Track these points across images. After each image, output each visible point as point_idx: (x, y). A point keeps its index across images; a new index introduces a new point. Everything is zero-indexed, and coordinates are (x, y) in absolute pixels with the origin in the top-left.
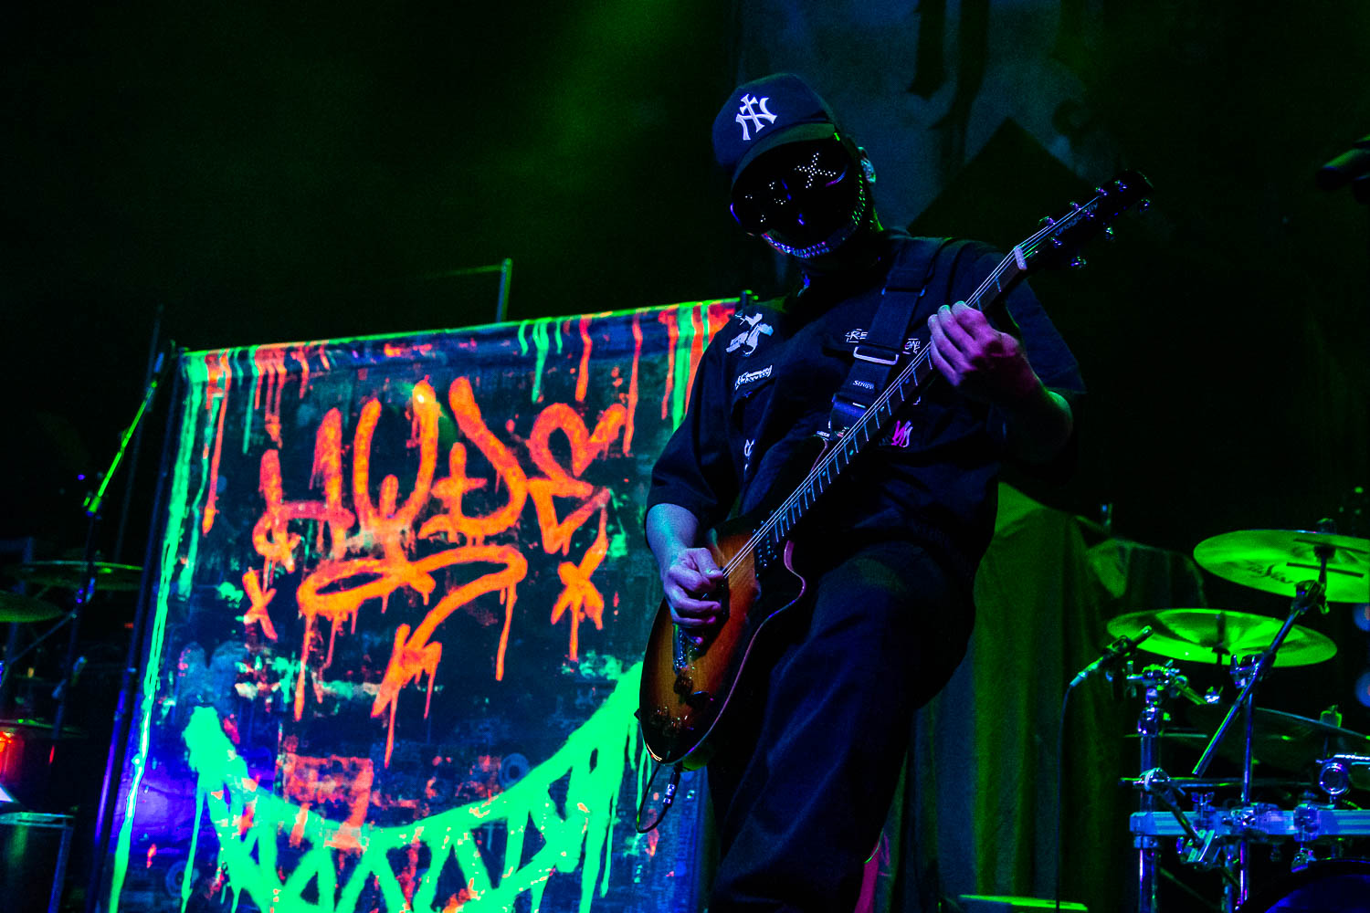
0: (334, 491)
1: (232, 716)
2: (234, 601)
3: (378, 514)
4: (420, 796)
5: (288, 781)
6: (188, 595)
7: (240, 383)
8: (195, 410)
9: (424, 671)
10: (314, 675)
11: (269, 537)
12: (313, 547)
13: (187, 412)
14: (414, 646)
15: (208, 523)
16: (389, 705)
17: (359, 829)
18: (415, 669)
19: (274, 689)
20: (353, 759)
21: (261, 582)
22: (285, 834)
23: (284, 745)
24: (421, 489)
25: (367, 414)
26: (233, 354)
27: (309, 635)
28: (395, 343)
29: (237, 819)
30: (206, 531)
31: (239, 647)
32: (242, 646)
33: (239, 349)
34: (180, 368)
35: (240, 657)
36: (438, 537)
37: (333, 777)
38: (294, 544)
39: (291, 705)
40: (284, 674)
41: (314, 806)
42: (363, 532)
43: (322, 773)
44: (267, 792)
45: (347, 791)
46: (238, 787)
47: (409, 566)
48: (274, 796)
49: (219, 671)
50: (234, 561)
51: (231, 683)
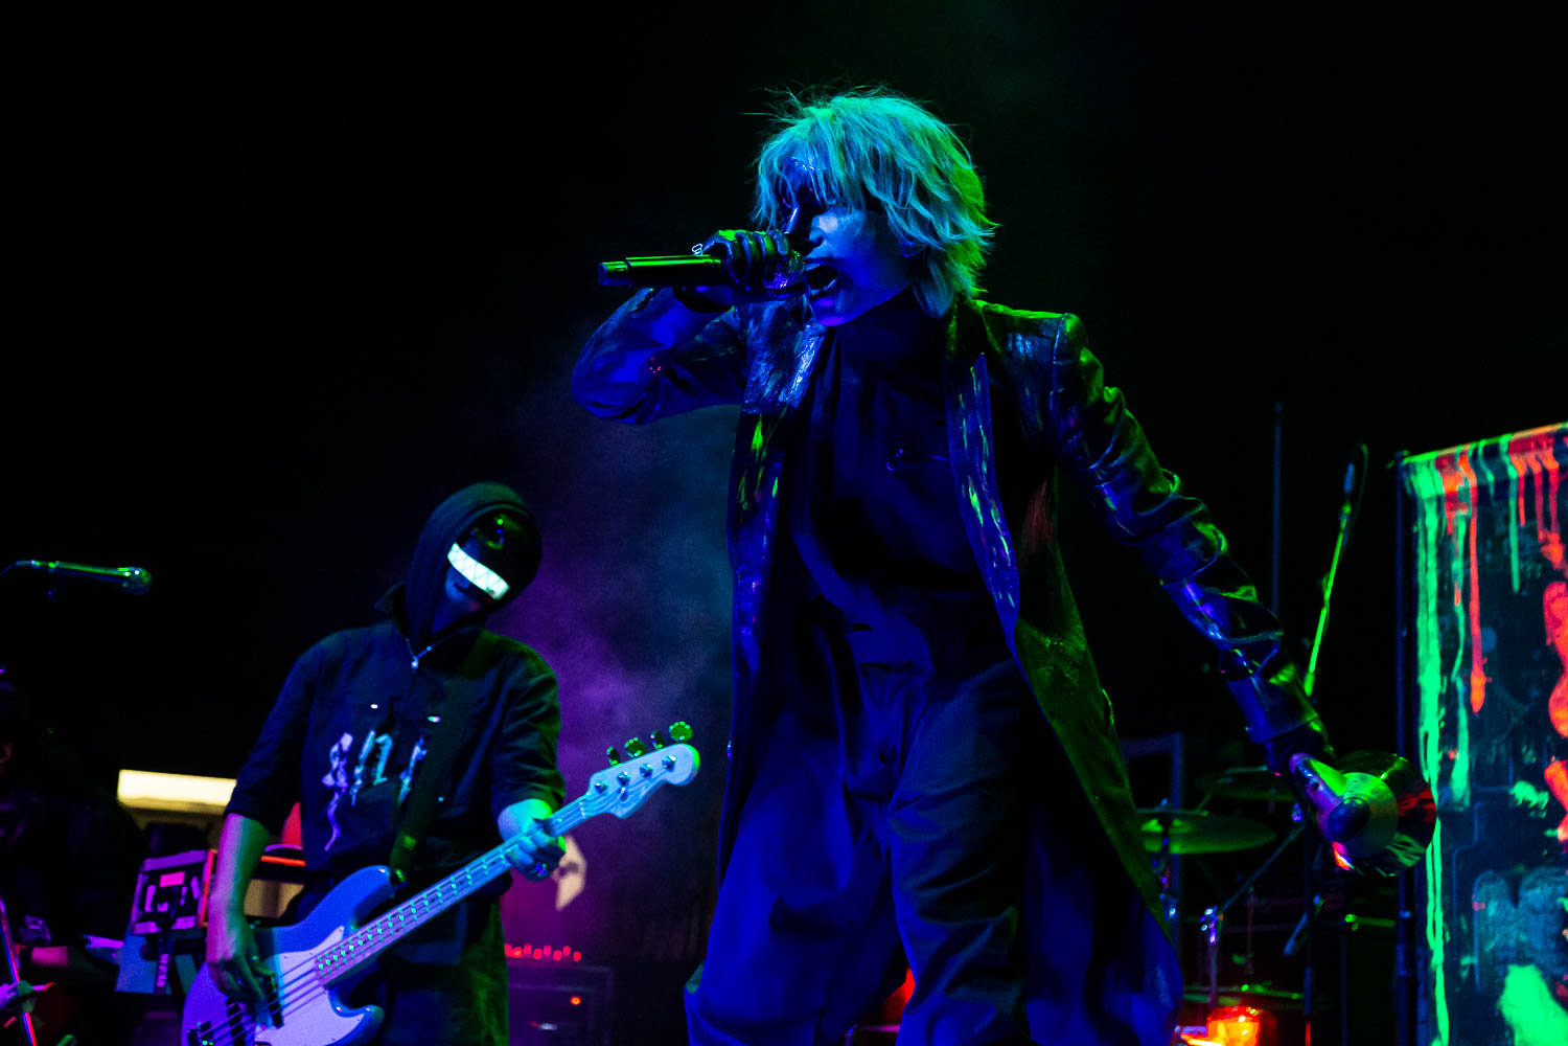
2: (1536, 807)
6: (1467, 802)
7: (1492, 490)
8: (1432, 538)
13: (1421, 541)
15: (1478, 697)
26: (1475, 451)
30: (1477, 708)
31: (1558, 874)
32: (1562, 873)
33: (1483, 443)
34: (1402, 482)
35: (1561, 889)
49: (1534, 911)
50: (1527, 750)
51: (1554, 929)
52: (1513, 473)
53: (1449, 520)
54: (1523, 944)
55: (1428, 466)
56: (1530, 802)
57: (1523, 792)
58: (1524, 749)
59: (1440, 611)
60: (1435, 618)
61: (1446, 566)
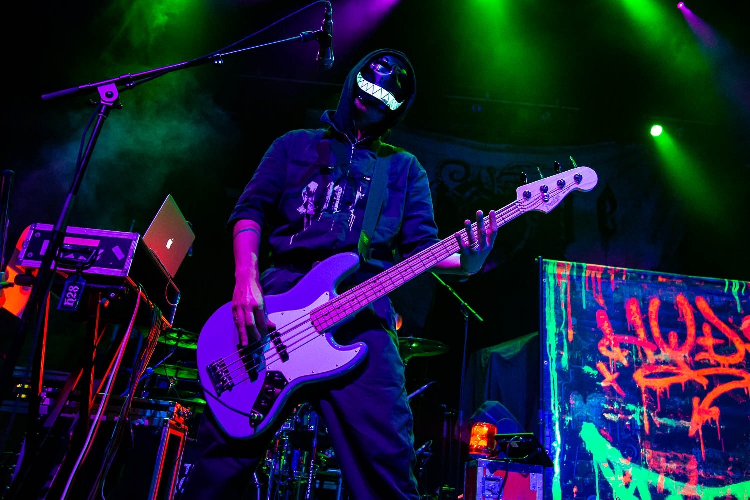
0: (642, 334)
1: (605, 428)
2: (593, 375)
3: (669, 346)
4: (725, 474)
5: (649, 462)
6: (567, 369)
7: (575, 278)
8: (552, 285)
9: (712, 419)
10: (652, 414)
11: (609, 348)
12: (637, 356)
13: (547, 286)
14: (705, 407)
15: (571, 337)
16: (698, 432)
17: (695, 487)
18: (707, 417)
19: (630, 418)
20: (684, 455)
21: (609, 369)
22: (654, 487)
23: (643, 444)
24: (690, 340)
25: (653, 303)
26: (573, 265)
27: (644, 396)
28: (663, 277)
29: (621, 478)
30: (571, 340)
31: (602, 397)
32: (604, 397)
33: (576, 264)
34: (542, 266)
36: (705, 361)
37: (674, 462)
38: (626, 354)
39: (643, 426)
40: (634, 412)
41: (667, 474)
42: (663, 353)
43: (668, 460)
44: (638, 466)
45: (684, 469)
46: (618, 462)
47: (692, 372)
48: (643, 468)
49: (592, 407)
50: (589, 357)
51: (600, 413)
52: (584, 275)
53: (559, 282)
54: (589, 416)
55: (554, 265)
56: (590, 373)
57: (587, 369)
58: (588, 357)
59: (556, 308)
60: (554, 310)
61: (558, 295)
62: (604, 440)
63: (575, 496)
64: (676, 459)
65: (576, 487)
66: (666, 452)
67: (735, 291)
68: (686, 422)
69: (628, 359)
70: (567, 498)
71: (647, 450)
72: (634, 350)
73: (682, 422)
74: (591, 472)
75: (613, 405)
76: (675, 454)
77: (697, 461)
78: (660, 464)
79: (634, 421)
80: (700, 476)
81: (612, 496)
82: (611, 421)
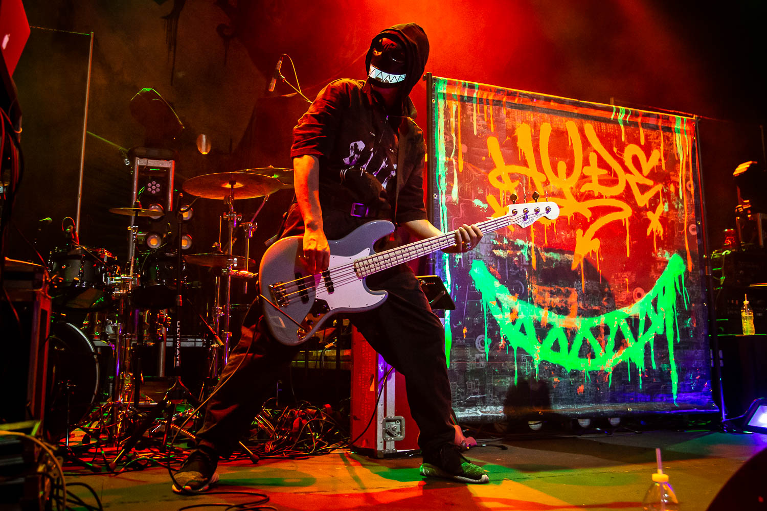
52: (475, 95)
54: (478, 253)
55: (444, 82)
56: (480, 206)
57: (477, 202)
58: (478, 188)
59: (445, 134)
60: (443, 135)
61: (448, 118)
62: (493, 277)
63: (465, 336)
64: (558, 293)
65: (465, 327)
66: (551, 287)
67: (621, 117)
68: (570, 256)
69: (518, 190)
70: (457, 339)
71: (533, 285)
72: (524, 181)
73: (566, 255)
74: (479, 312)
75: (502, 241)
76: (559, 288)
77: (577, 293)
78: (545, 298)
79: (521, 256)
80: (579, 308)
81: (499, 334)
82: (500, 258)
